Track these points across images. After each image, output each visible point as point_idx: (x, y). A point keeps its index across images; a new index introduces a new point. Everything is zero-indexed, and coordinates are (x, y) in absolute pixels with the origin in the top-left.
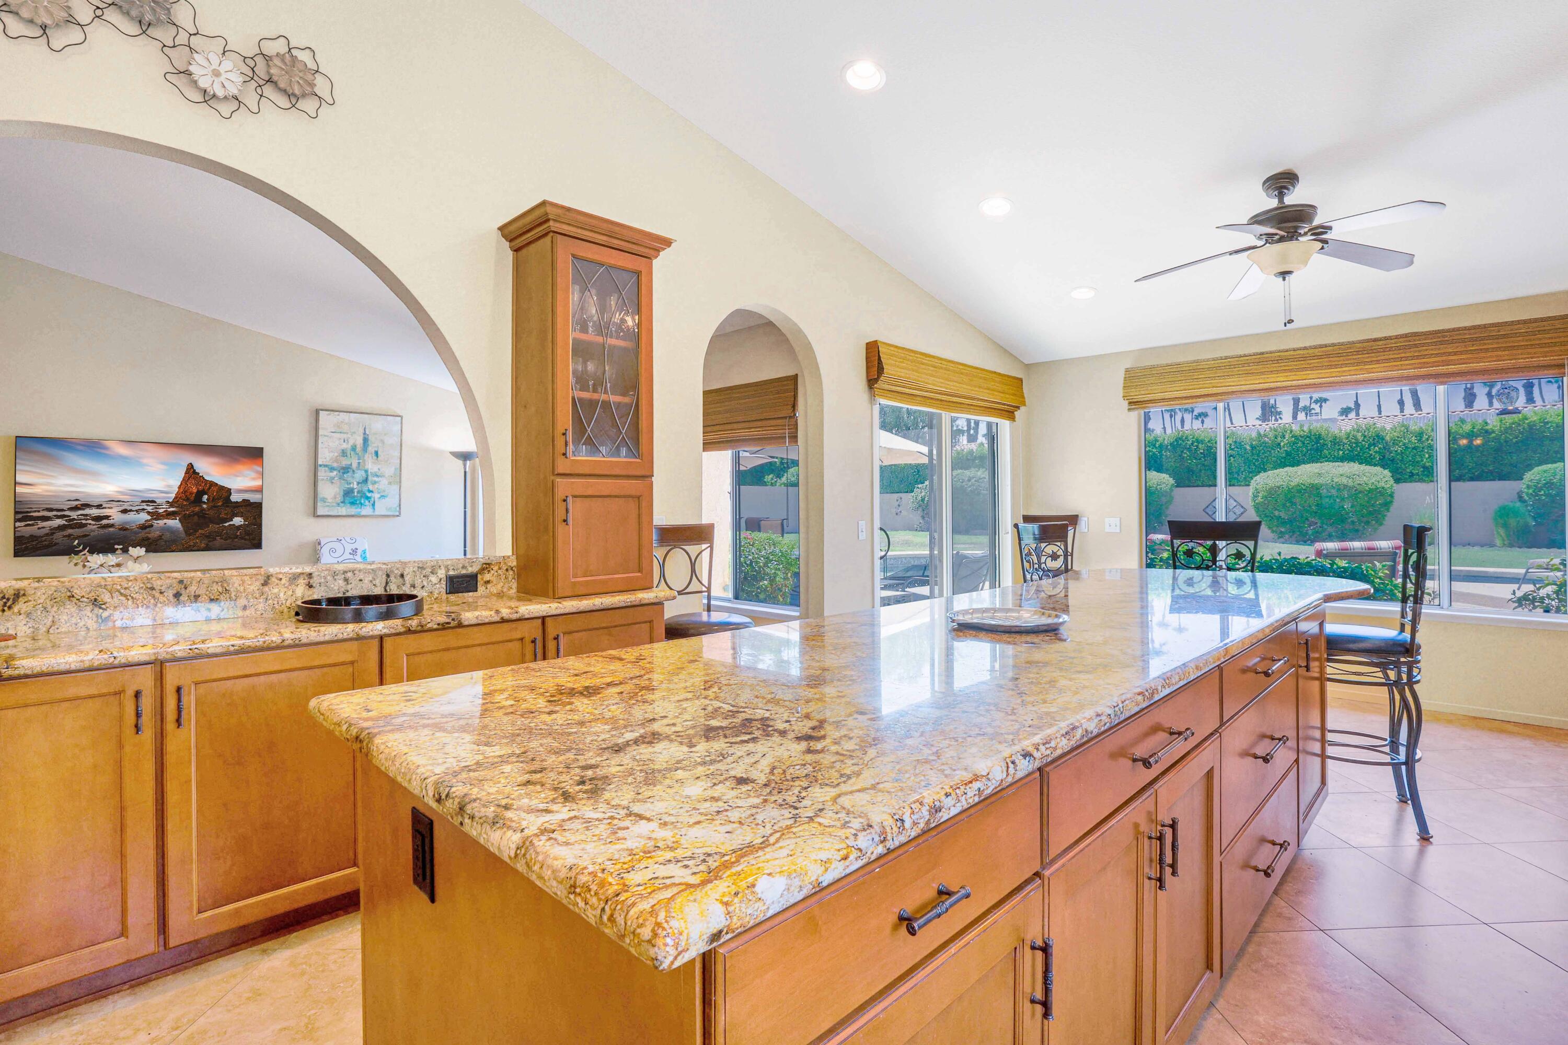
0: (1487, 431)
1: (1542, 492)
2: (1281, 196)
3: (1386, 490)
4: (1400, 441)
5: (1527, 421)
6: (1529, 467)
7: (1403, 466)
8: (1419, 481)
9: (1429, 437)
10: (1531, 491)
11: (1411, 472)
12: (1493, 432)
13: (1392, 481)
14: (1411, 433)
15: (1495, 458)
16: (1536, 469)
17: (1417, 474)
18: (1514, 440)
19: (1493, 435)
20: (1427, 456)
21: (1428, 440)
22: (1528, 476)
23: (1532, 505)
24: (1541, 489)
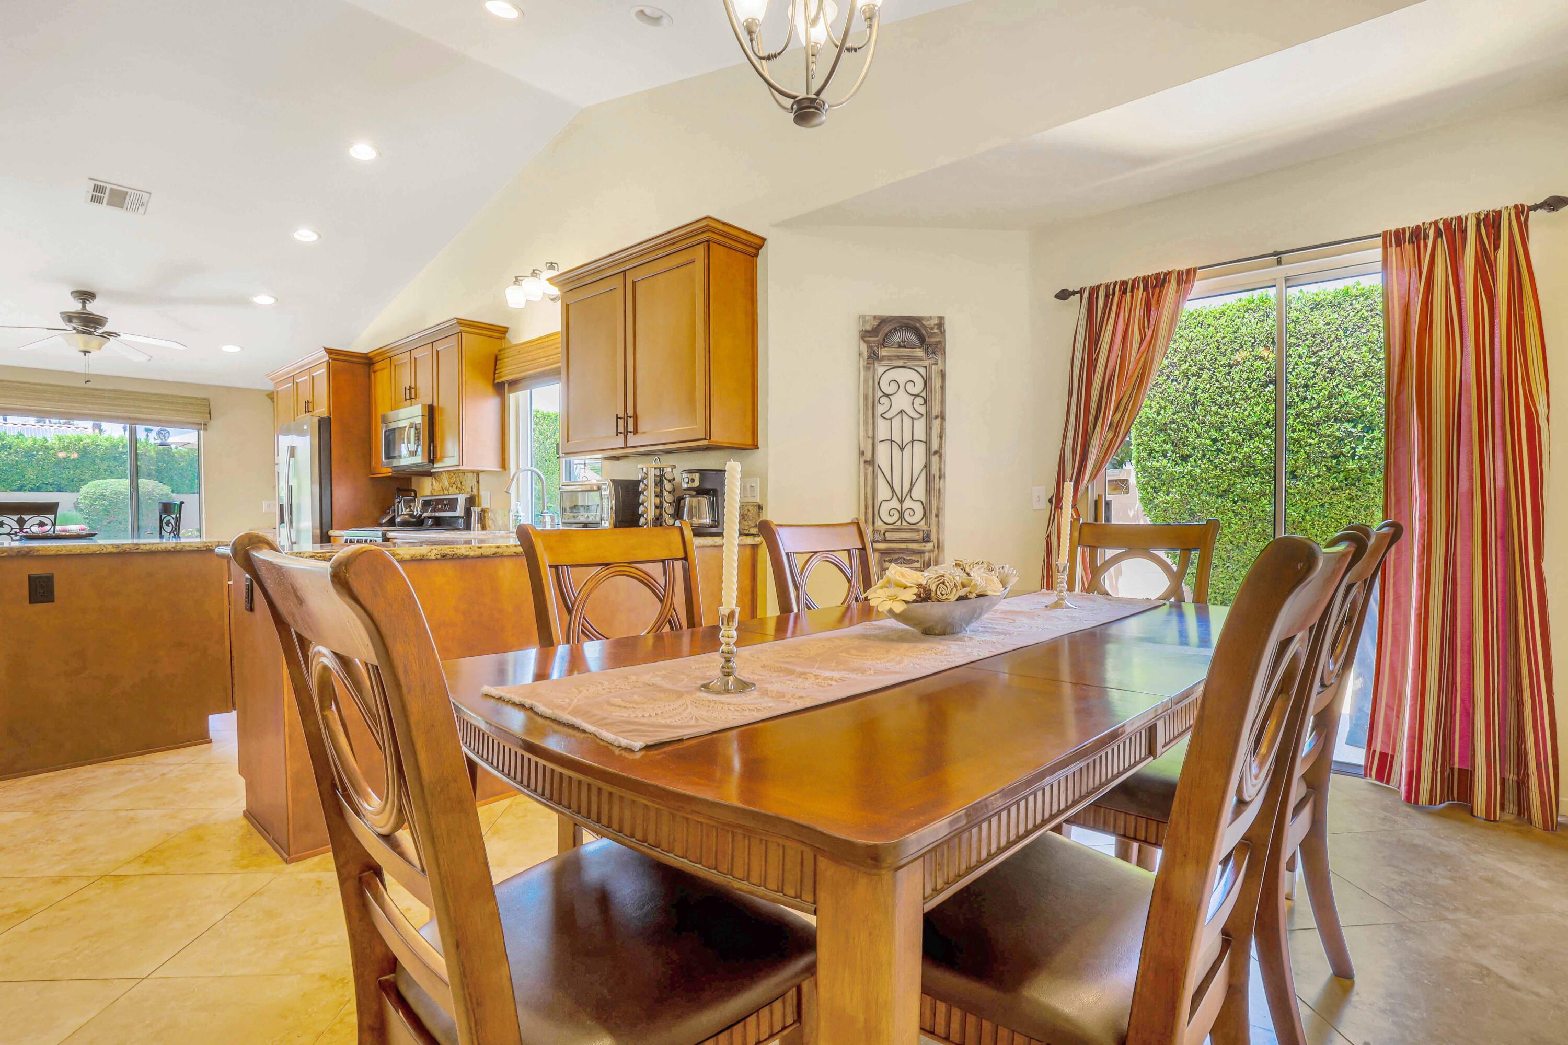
0: (47, 448)
1: (97, 503)
2: (84, 303)
6: (84, 481)
10: (87, 501)
12: (53, 449)
15: (54, 471)
16: (90, 483)
19: (53, 451)
22: (84, 489)
23: (87, 513)
24: (96, 500)
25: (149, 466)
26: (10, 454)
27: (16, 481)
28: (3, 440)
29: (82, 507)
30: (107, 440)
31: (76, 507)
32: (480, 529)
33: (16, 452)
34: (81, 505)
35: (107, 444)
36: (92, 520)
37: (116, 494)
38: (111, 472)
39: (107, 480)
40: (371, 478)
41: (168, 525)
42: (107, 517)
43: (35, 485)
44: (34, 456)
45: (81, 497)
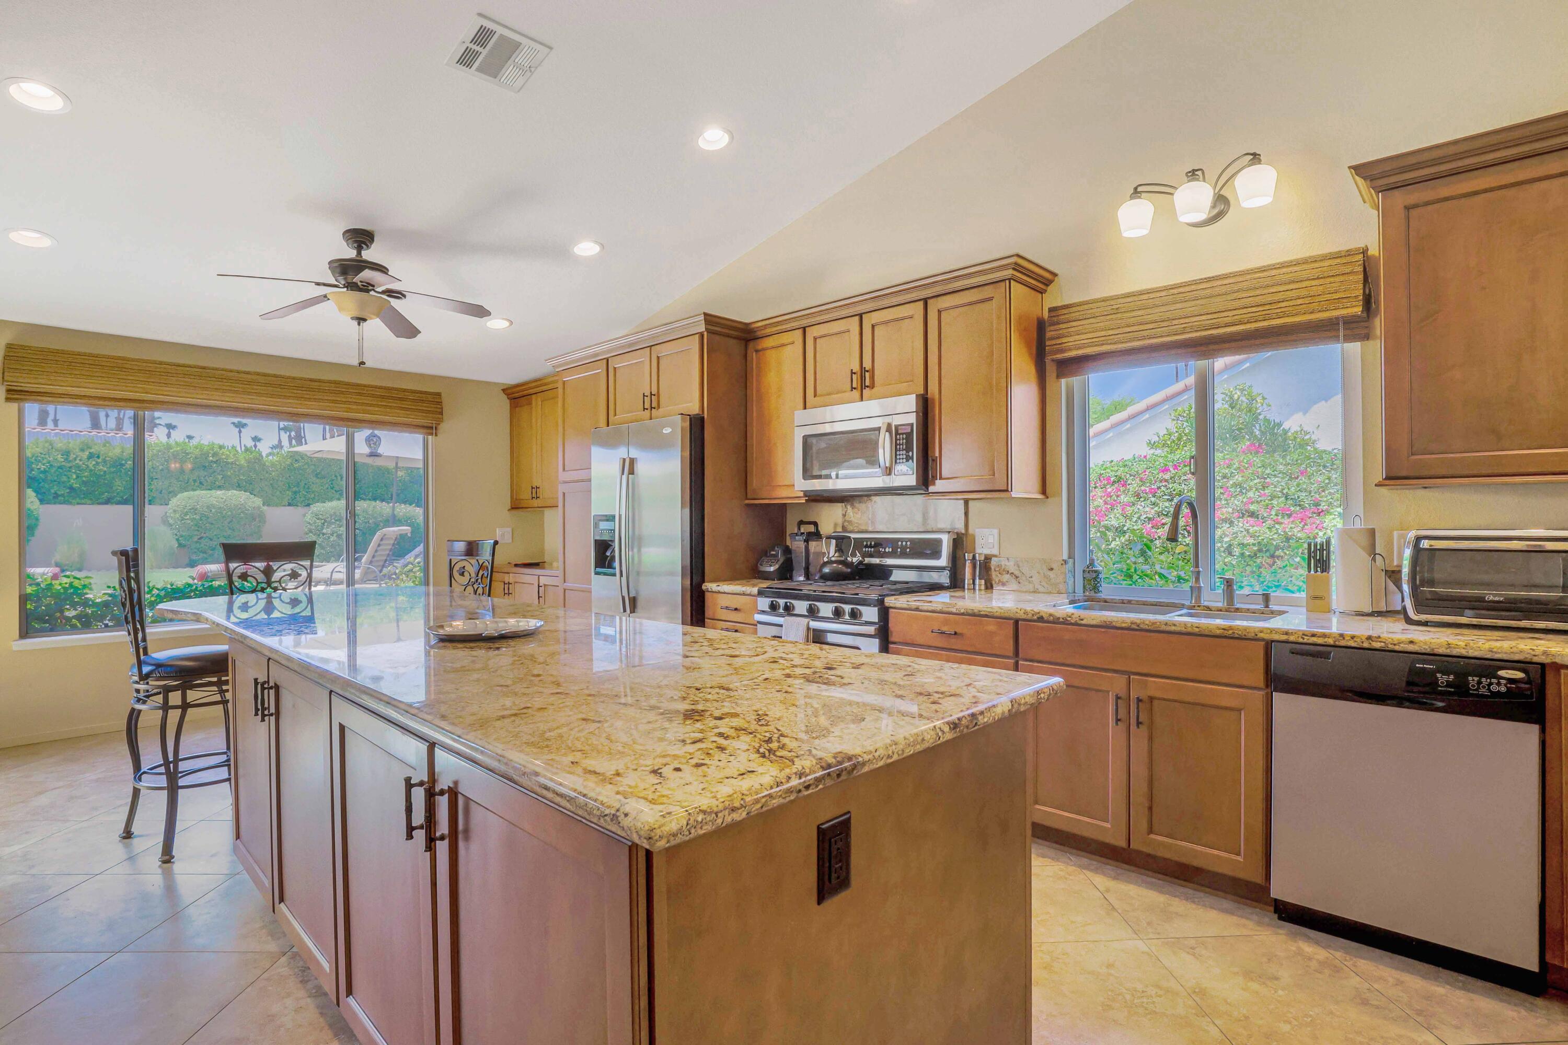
1: (188, 517)
2: (359, 249)
3: (32, 512)
4: (43, 459)
5: (171, 451)
7: (46, 486)
8: (64, 503)
9: (77, 456)
11: (55, 493)
13: (38, 502)
14: (56, 450)
16: (180, 496)
17: (63, 495)
18: (161, 467)
20: (74, 476)
21: (75, 459)
22: (174, 502)
24: (186, 514)
25: (239, 476)
26: (97, 463)
27: (103, 493)
28: (91, 448)
29: (171, 521)
30: (196, 447)
31: (165, 521)
32: (983, 587)
33: (105, 461)
34: (170, 519)
35: (197, 452)
36: (181, 536)
37: (208, 507)
38: (201, 483)
39: (197, 492)
40: (748, 505)
41: (462, 574)
42: (198, 533)
43: (122, 497)
44: (122, 465)
45: (171, 511)
